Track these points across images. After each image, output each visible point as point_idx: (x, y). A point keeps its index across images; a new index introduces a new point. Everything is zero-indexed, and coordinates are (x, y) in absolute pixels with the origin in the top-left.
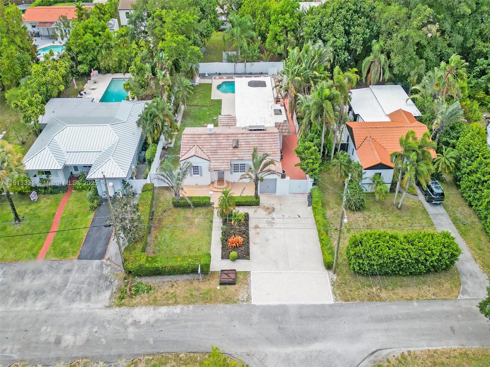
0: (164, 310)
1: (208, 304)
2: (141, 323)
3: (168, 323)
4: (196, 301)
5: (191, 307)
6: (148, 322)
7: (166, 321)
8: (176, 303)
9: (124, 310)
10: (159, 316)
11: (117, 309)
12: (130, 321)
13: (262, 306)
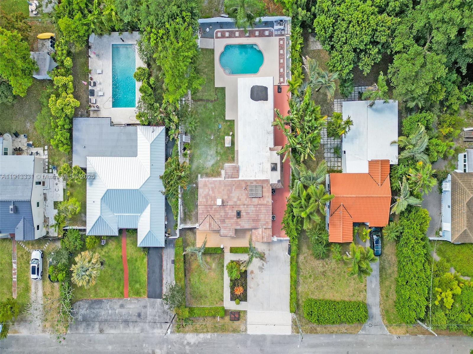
0: (201, 336)
1: (224, 333)
2: (192, 344)
3: (204, 344)
4: (218, 330)
5: (216, 334)
6: (195, 343)
7: (204, 343)
8: (208, 332)
9: (181, 335)
10: (200, 340)
11: (178, 334)
12: (185, 342)
13: (253, 335)
